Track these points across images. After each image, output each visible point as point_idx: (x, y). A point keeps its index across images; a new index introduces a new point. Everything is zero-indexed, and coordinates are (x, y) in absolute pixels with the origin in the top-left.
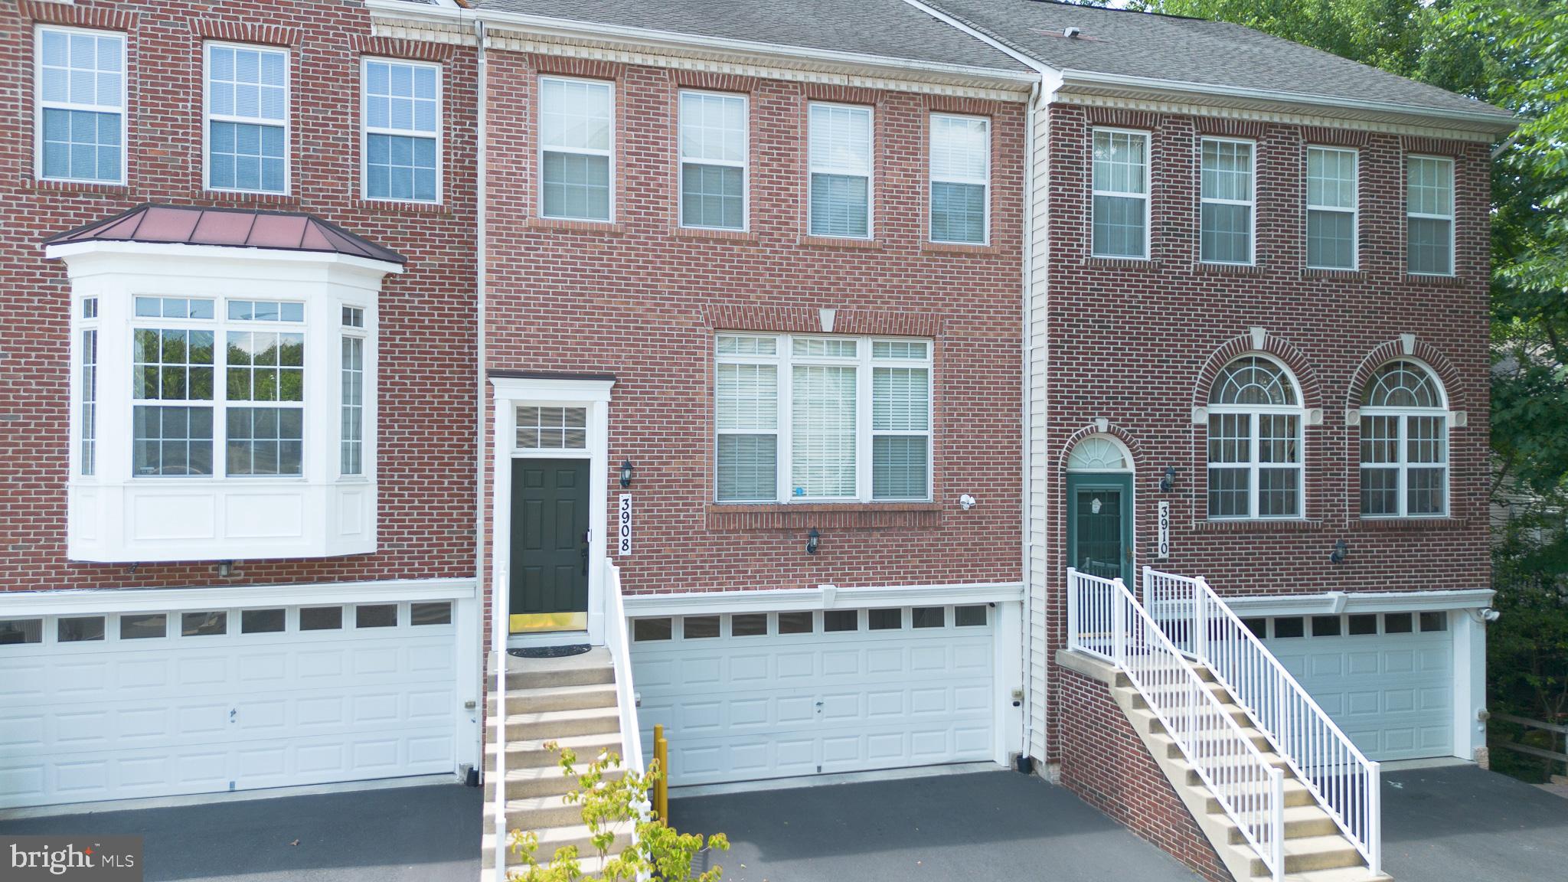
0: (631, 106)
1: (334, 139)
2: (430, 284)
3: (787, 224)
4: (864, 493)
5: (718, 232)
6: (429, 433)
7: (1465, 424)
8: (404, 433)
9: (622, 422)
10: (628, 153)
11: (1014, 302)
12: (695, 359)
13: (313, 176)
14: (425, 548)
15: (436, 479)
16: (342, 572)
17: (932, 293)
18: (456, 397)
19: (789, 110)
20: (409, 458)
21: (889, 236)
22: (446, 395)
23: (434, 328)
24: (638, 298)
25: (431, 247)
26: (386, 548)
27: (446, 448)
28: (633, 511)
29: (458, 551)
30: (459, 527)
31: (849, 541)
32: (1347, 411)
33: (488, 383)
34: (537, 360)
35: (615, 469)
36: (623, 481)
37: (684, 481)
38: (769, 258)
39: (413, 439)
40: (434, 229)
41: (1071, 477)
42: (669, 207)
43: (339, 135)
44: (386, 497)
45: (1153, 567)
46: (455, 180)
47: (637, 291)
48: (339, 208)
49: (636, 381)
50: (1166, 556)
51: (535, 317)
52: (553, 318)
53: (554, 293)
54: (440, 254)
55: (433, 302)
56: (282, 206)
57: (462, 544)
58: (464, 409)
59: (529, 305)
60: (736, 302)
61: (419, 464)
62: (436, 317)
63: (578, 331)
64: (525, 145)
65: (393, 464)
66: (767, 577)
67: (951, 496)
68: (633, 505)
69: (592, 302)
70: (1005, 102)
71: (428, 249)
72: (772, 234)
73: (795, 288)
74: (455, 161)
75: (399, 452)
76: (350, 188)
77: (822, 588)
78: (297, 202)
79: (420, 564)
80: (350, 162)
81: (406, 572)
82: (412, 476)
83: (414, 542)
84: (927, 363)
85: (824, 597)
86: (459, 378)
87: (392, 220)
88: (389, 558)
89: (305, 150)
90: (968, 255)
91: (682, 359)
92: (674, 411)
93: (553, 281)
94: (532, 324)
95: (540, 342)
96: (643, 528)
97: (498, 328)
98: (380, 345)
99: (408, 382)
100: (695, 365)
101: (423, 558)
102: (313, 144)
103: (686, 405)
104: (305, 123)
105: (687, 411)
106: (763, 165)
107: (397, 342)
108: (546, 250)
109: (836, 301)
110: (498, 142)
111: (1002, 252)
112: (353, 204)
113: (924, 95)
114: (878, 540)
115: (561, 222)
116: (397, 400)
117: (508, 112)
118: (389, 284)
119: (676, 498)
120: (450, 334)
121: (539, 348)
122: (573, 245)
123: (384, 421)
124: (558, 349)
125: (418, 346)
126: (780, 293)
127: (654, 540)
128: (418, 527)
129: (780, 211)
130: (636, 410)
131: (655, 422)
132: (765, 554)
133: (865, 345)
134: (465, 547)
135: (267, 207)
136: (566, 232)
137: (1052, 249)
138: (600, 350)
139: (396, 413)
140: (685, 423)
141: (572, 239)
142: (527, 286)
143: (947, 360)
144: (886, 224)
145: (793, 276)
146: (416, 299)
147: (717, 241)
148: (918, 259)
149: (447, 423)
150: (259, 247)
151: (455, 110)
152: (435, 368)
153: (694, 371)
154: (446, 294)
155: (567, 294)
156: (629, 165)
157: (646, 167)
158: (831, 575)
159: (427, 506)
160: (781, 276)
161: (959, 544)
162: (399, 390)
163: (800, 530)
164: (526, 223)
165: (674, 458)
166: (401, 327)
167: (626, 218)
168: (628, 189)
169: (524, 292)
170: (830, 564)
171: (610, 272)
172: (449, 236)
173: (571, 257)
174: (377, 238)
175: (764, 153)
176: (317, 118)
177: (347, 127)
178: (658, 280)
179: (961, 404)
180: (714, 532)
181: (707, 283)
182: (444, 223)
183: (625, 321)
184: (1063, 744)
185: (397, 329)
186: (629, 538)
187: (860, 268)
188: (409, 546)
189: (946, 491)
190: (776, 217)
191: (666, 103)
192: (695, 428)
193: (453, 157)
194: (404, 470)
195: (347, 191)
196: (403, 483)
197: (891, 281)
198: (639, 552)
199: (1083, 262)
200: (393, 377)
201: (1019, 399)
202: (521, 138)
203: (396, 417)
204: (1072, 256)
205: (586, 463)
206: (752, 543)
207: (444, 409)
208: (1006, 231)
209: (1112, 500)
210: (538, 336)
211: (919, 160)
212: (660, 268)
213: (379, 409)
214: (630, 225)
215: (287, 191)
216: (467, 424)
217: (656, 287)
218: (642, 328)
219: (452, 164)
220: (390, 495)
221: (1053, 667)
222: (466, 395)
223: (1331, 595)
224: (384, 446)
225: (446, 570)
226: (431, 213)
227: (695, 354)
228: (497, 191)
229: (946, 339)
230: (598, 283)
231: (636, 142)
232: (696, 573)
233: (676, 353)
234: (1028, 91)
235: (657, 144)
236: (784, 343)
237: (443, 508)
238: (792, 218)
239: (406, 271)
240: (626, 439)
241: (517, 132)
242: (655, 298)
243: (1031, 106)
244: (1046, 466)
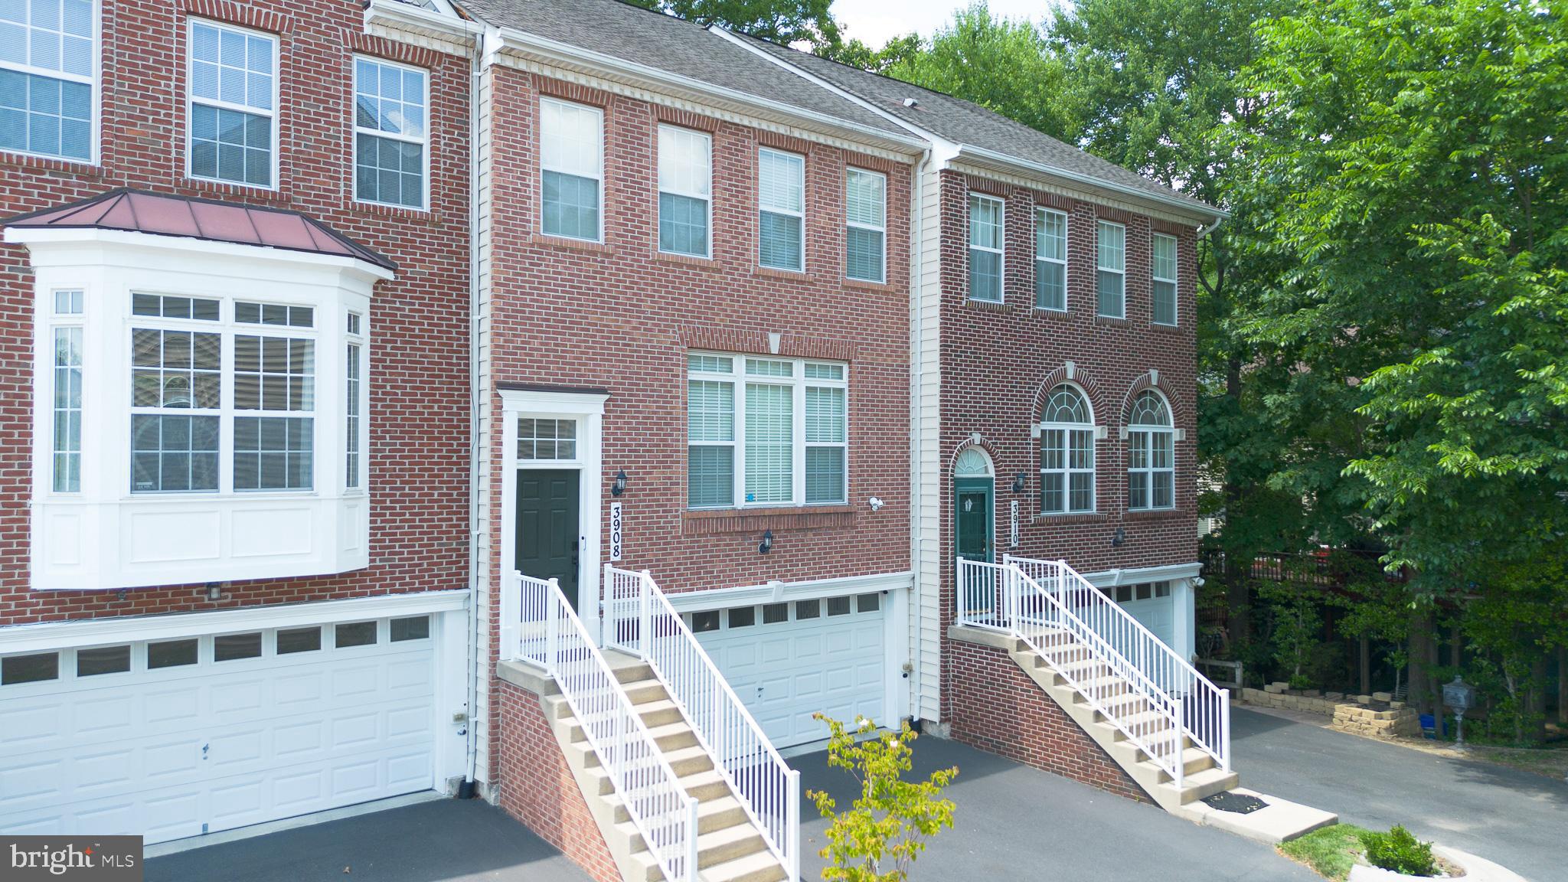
0: (619, 135)
1: (325, 136)
2: (420, 292)
3: (743, 255)
4: (799, 499)
5: (691, 259)
6: (420, 444)
7: (1184, 439)
8: (395, 444)
9: (613, 434)
10: (617, 179)
11: (904, 333)
12: (673, 376)
13: (305, 173)
14: (416, 562)
15: (426, 491)
16: (334, 589)
17: (849, 323)
18: (445, 408)
19: (744, 152)
20: (400, 470)
21: (819, 271)
22: (436, 406)
23: (423, 337)
24: (625, 316)
25: (421, 255)
26: (378, 563)
27: (436, 460)
28: (623, 519)
29: (447, 563)
30: (448, 539)
31: (791, 541)
32: (1121, 428)
33: (498, 395)
34: (540, 373)
35: (607, 479)
36: (613, 491)
37: (664, 489)
38: (729, 284)
39: (404, 451)
40: (424, 237)
41: (958, 482)
42: (651, 232)
43: (331, 132)
44: (378, 511)
45: (1010, 554)
46: (444, 189)
47: (625, 310)
48: (331, 209)
49: (624, 395)
50: (1016, 545)
51: (538, 331)
52: (554, 333)
53: (555, 309)
54: (430, 262)
55: (423, 311)
56: (272, 202)
57: (451, 556)
58: (452, 420)
59: (533, 319)
60: (704, 324)
61: (410, 476)
62: (426, 327)
63: (575, 346)
64: (528, 162)
65: (385, 476)
66: (729, 576)
67: (863, 499)
68: (623, 513)
69: (587, 318)
70: (898, 163)
71: (418, 257)
72: (732, 263)
73: (750, 313)
74: (445, 170)
75: (391, 463)
76: (342, 189)
77: (771, 584)
78: (289, 199)
79: (411, 578)
80: (342, 162)
81: (397, 587)
82: (404, 489)
83: (406, 555)
84: (843, 383)
85: (774, 591)
86: (448, 389)
87: (384, 225)
88: (381, 574)
89: (296, 144)
90: (874, 291)
91: (662, 375)
92: (655, 424)
93: (554, 297)
94: (536, 338)
95: (542, 356)
96: (630, 535)
97: (506, 341)
98: (372, 353)
99: (399, 391)
100: (672, 381)
101: (414, 571)
102: (304, 139)
103: (665, 419)
104: (296, 117)
105: (666, 424)
106: (725, 199)
107: (388, 350)
108: (547, 266)
109: (780, 327)
110: (505, 158)
111: (897, 291)
112: (346, 205)
113: (843, 150)
114: (811, 540)
115: (561, 239)
116: (388, 410)
117: (513, 129)
118: (380, 291)
119: (657, 506)
120: (439, 344)
121: (541, 362)
122: (571, 263)
123: (376, 432)
124: (558, 363)
125: (409, 355)
126: (738, 317)
127: (640, 545)
128: (409, 540)
129: (738, 243)
130: (625, 423)
131: (640, 434)
132: (728, 556)
133: (799, 366)
134: (454, 559)
135: (257, 202)
136: (565, 250)
137: (943, 292)
138: (594, 365)
139: (388, 423)
140: (665, 435)
141: (570, 257)
142: (532, 300)
143: (859, 382)
144: (816, 260)
145: (748, 302)
146: (407, 307)
147: (690, 267)
148: (839, 293)
149: (436, 435)
150: (275, 247)
151: (445, 119)
152: (425, 378)
153: (672, 386)
154: (436, 303)
155: (565, 310)
156: (618, 190)
157: (632, 193)
158: (777, 572)
159: (417, 518)
160: (738, 301)
161: (868, 541)
162: (391, 400)
163: (754, 532)
164: (530, 239)
165: (655, 468)
166: (392, 335)
167: (615, 240)
168: (617, 213)
169: (529, 306)
170: (776, 562)
171: (602, 290)
172: (439, 245)
173: (570, 275)
174: (369, 243)
175: (725, 189)
176: (308, 112)
177: (339, 125)
178: (642, 301)
179: (869, 420)
180: (687, 536)
181: (681, 305)
182: (434, 232)
183: (615, 338)
184: (954, 704)
185: (388, 337)
186: (619, 544)
187: (797, 298)
188: (400, 560)
189: (859, 495)
190: (735, 248)
191: (648, 135)
192: (672, 440)
193: (442, 166)
194: (396, 483)
195: (339, 192)
196: (395, 495)
197: (820, 311)
198: (626, 557)
199: (964, 303)
200: (385, 387)
201: (908, 416)
202: (525, 155)
203: (388, 428)
204: (957, 298)
205: (575, 474)
206: (718, 545)
207: (434, 420)
208: (899, 273)
209: (980, 499)
210: (541, 350)
211: (838, 206)
212: (643, 290)
213: (371, 419)
214: (619, 247)
215: (275, 186)
216: (455, 435)
217: (640, 306)
218: (629, 345)
219: (442, 172)
220: (381, 508)
221: (945, 641)
222: (455, 406)
223: (1113, 571)
224: (376, 457)
225: (436, 583)
226: (420, 220)
227: (672, 370)
228: (504, 205)
229: (859, 363)
230: (593, 301)
231: (624, 169)
232: (673, 576)
233: (657, 369)
234: (922, 153)
235: (641, 172)
236: (739, 362)
237: (433, 520)
238: (747, 250)
239: (396, 278)
240: (617, 451)
241: (522, 149)
242: (639, 317)
243: (920, 168)
244: (939, 472)
